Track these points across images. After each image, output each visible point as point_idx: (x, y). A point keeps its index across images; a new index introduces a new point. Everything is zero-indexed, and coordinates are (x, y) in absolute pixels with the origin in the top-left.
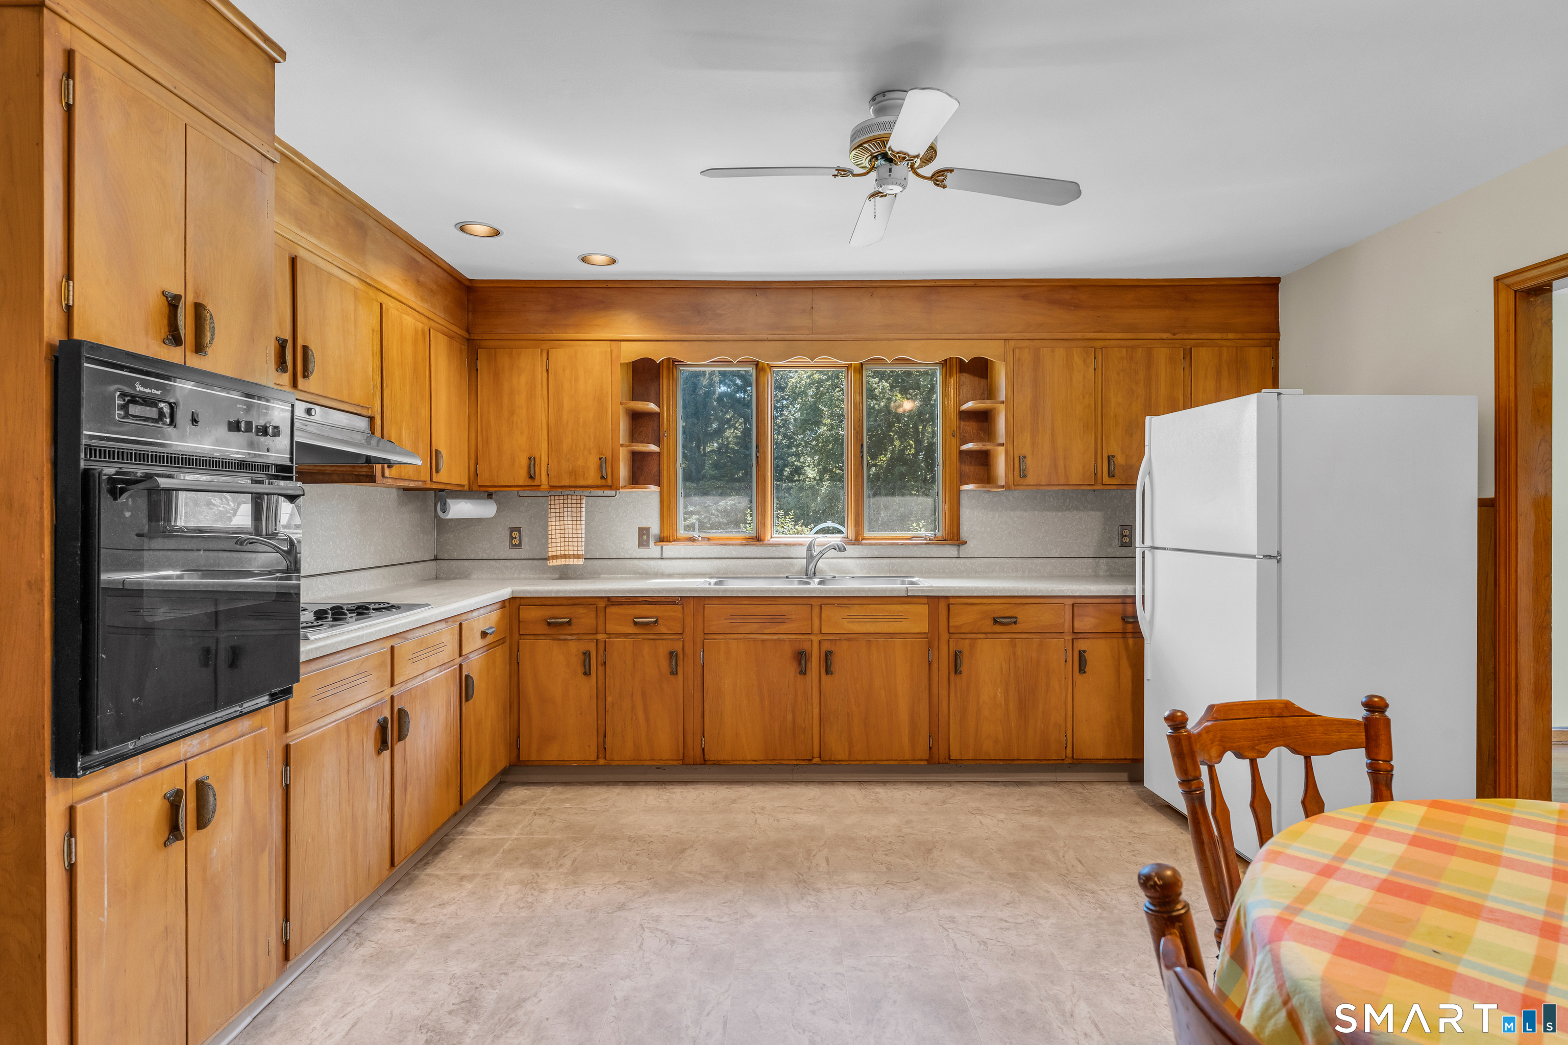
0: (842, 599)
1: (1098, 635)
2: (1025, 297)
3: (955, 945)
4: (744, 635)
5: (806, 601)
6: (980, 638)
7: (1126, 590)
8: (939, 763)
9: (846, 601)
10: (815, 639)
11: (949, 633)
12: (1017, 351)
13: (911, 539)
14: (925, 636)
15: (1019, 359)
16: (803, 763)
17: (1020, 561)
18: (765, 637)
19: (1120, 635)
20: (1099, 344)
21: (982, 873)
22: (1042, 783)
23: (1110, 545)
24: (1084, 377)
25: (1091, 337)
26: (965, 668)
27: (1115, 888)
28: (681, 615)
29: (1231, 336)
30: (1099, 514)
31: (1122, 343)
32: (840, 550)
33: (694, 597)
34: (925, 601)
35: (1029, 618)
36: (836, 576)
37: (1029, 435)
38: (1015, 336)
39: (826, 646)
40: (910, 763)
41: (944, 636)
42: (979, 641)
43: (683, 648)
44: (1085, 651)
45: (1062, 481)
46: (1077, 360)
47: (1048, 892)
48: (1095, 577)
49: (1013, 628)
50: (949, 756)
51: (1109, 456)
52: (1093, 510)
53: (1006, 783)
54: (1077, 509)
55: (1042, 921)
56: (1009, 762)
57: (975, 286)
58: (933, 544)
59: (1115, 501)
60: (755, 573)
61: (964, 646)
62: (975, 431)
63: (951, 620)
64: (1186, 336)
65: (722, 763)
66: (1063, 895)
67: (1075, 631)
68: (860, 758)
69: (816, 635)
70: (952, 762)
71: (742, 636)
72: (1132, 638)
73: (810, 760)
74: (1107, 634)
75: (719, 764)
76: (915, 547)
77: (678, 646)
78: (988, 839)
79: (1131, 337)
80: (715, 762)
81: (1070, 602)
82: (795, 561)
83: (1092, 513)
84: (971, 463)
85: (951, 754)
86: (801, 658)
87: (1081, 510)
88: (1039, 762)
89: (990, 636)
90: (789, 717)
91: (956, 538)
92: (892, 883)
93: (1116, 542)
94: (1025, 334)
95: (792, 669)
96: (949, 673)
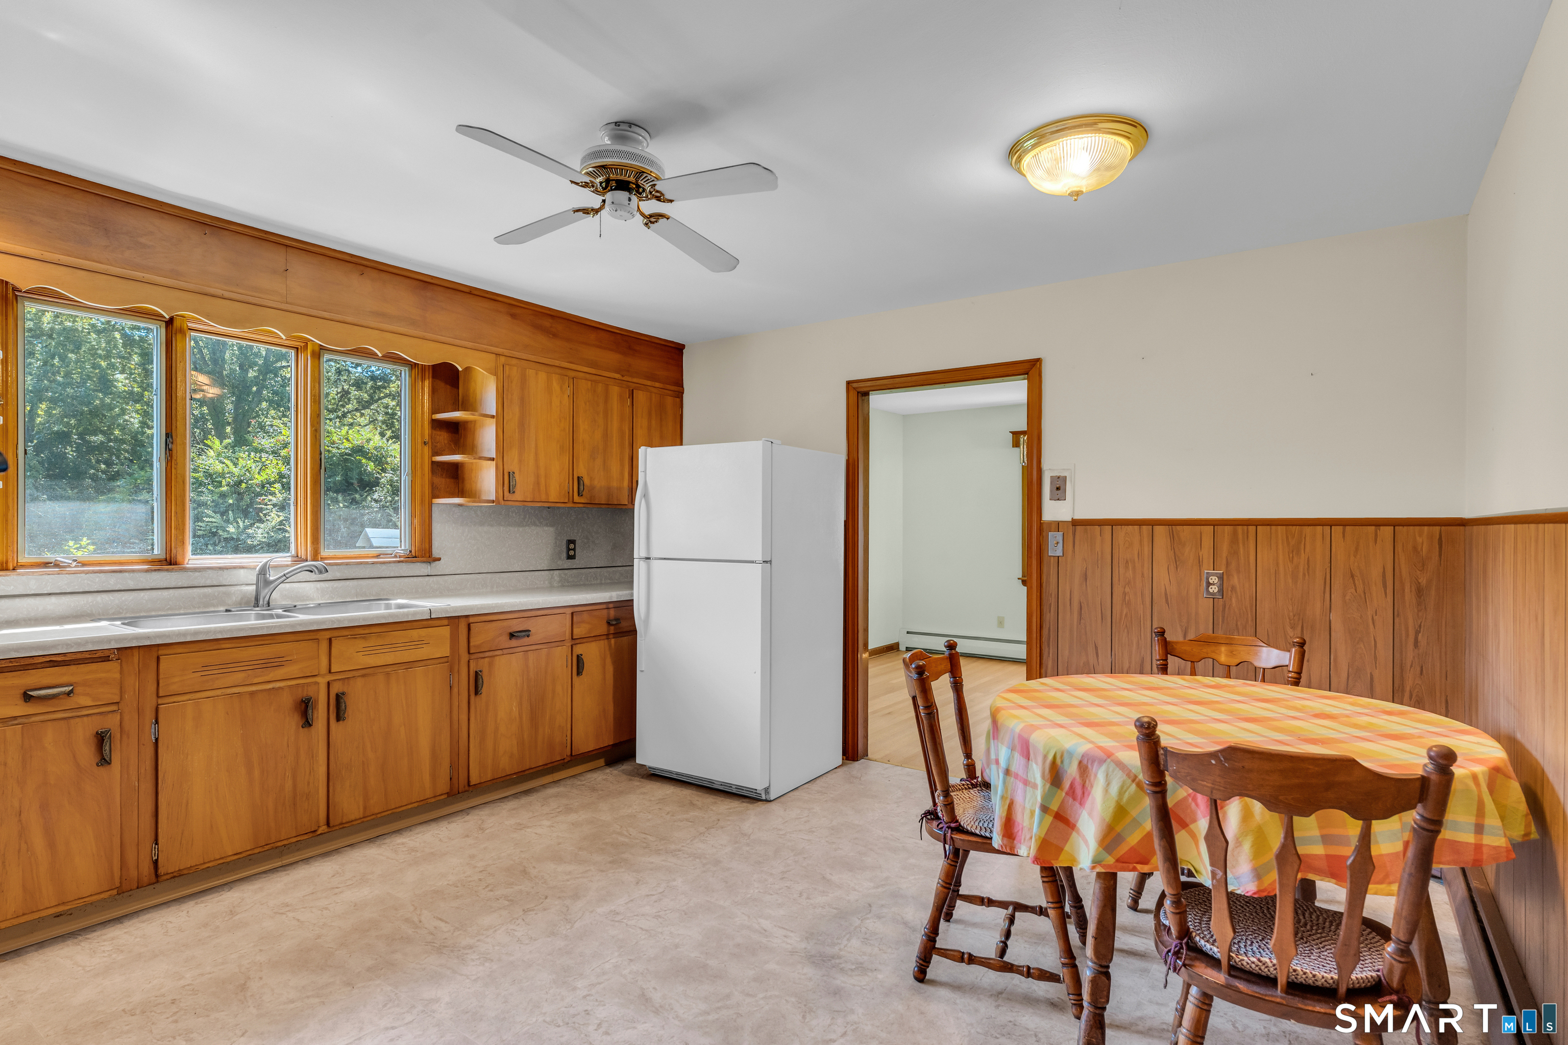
0: (357, 629)
1: (591, 639)
2: (513, 316)
3: (641, 928)
4: (223, 690)
5: (312, 636)
6: (497, 655)
7: (611, 597)
8: (459, 793)
9: (361, 631)
10: (322, 681)
11: (469, 653)
12: (507, 368)
13: (378, 556)
14: (446, 660)
15: (509, 376)
16: (306, 837)
17: (489, 576)
18: (254, 688)
19: (605, 637)
20: (572, 374)
21: (590, 870)
22: (544, 786)
23: (560, 558)
24: (561, 402)
25: (566, 367)
26: (484, 690)
27: (688, 842)
28: (117, 676)
29: (657, 385)
30: (552, 529)
31: (588, 376)
32: (320, 572)
33: (139, 647)
34: (446, 622)
35: (540, 629)
36: (296, 604)
37: (517, 452)
38: (506, 352)
39: (336, 688)
40: (429, 801)
41: (465, 657)
42: (497, 658)
43: (121, 723)
44: (582, 655)
45: (543, 498)
46: (556, 386)
47: (652, 863)
48: (551, 588)
49: (526, 641)
50: (469, 782)
51: (578, 477)
52: (547, 525)
53: (516, 796)
54: (535, 525)
55: (674, 883)
56: (521, 774)
57: (470, 293)
58: (402, 562)
59: (564, 518)
60: (168, 609)
61: (483, 665)
62: (446, 442)
63: (471, 640)
64: (630, 379)
65: (185, 872)
66: (663, 861)
67: (574, 638)
68: (376, 811)
69: (323, 676)
70: (471, 789)
71: (219, 692)
72: (613, 638)
73: (315, 831)
74: (597, 637)
75: (181, 875)
76: (383, 565)
77: (111, 723)
78: (559, 844)
79: (594, 373)
80: (175, 874)
81: (569, 611)
82: (233, 589)
83: (546, 528)
84: (442, 475)
85: (470, 780)
86: (305, 708)
87: (538, 526)
88: (546, 767)
89: (505, 651)
90: (289, 784)
91: (428, 555)
92: (529, 910)
93: (564, 555)
94: (515, 352)
95: (293, 721)
96: (469, 696)
